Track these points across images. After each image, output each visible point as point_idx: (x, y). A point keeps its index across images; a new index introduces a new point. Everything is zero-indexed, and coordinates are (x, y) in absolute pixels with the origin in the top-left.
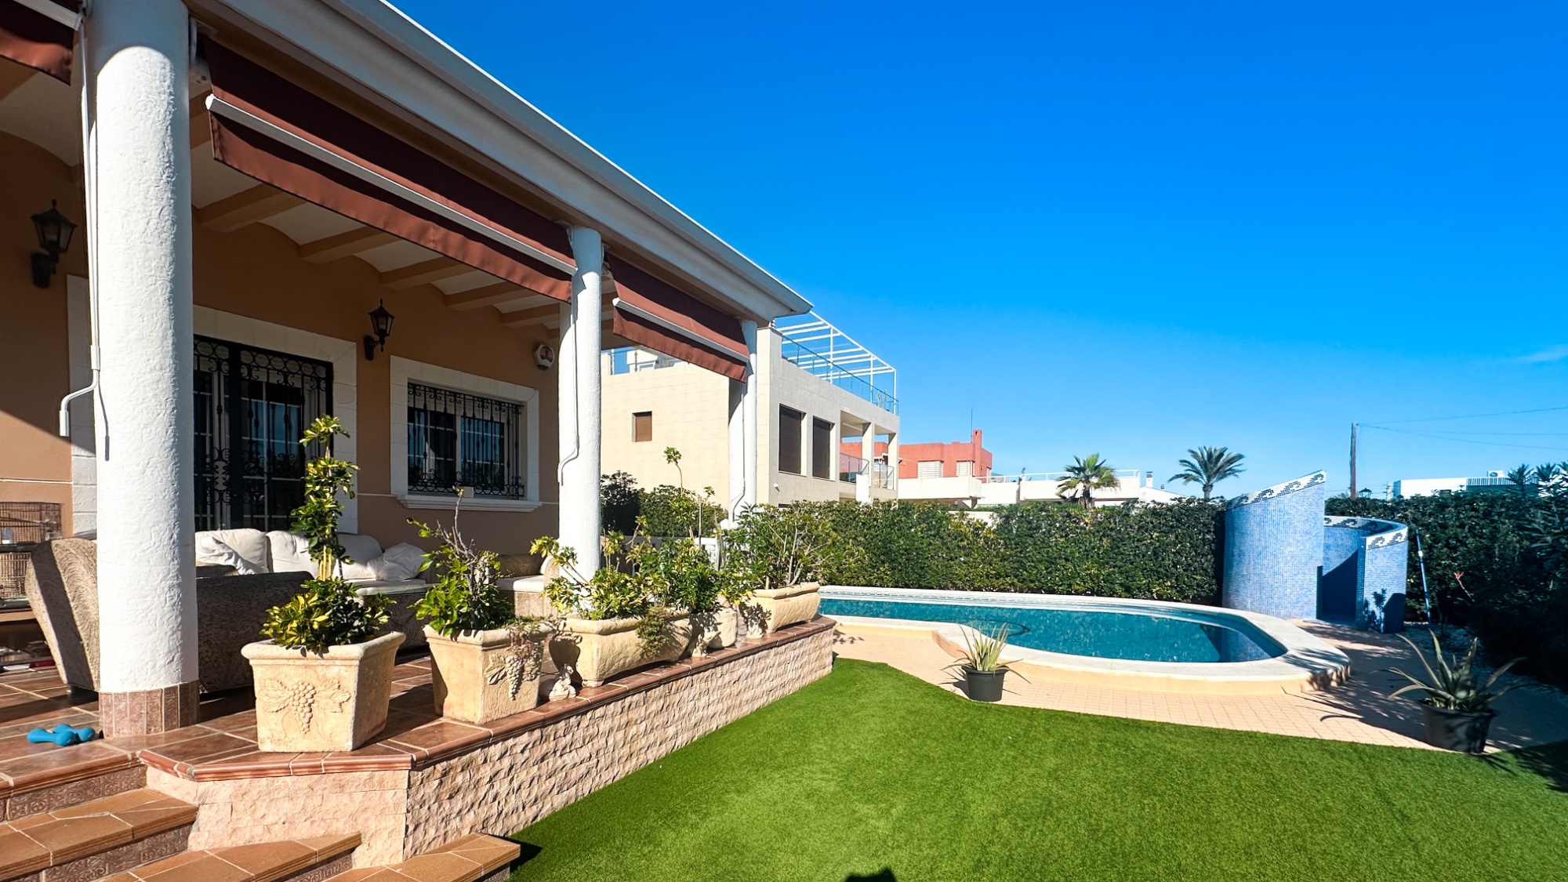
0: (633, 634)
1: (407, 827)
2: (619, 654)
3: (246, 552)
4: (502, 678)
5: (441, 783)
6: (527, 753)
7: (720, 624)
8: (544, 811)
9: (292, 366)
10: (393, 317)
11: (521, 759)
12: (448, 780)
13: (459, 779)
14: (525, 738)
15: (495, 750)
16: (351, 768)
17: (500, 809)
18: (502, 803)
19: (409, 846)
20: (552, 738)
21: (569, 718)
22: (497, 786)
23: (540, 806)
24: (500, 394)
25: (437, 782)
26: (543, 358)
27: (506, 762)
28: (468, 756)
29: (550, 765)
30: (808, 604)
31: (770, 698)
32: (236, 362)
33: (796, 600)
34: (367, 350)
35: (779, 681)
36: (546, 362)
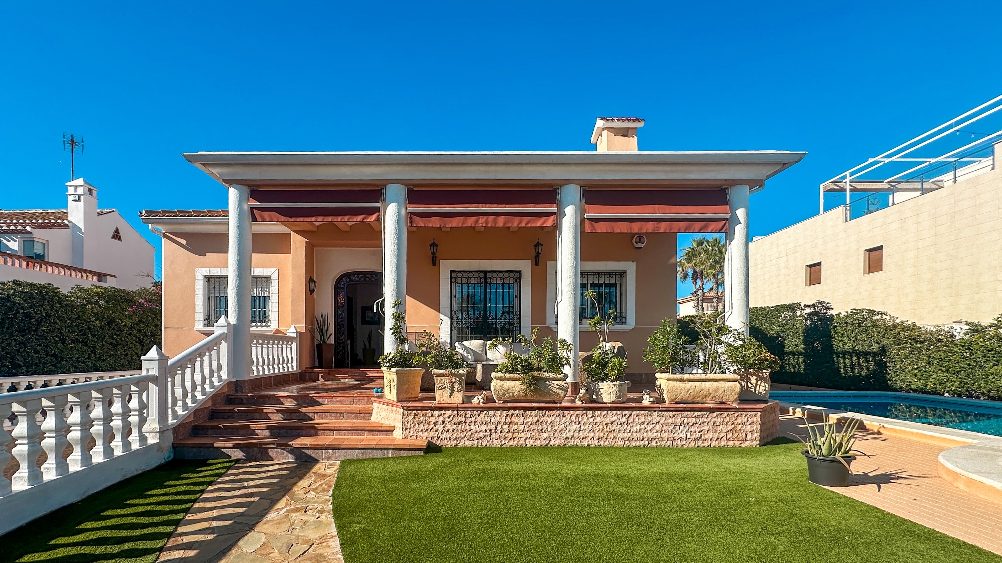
0: (518, 383)
1: (403, 428)
2: (507, 390)
3: (477, 349)
4: (444, 388)
5: (415, 418)
6: (451, 419)
7: (602, 389)
8: (460, 444)
9: (506, 275)
10: (542, 245)
11: (448, 420)
12: (417, 418)
13: (422, 418)
14: (450, 412)
15: (436, 413)
16: (393, 405)
17: (439, 436)
18: (440, 434)
19: (403, 435)
20: (464, 416)
21: (474, 411)
22: (438, 427)
23: (459, 442)
24: (608, 269)
25: (413, 417)
26: (637, 243)
27: (441, 419)
28: (425, 412)
29: (463, 427)
30: (717, 389)
31: (654, 444)
32: (486, 278)
33: (698, 384)
34: (536, 262)
35: (666, 435)
36: (639, 245)
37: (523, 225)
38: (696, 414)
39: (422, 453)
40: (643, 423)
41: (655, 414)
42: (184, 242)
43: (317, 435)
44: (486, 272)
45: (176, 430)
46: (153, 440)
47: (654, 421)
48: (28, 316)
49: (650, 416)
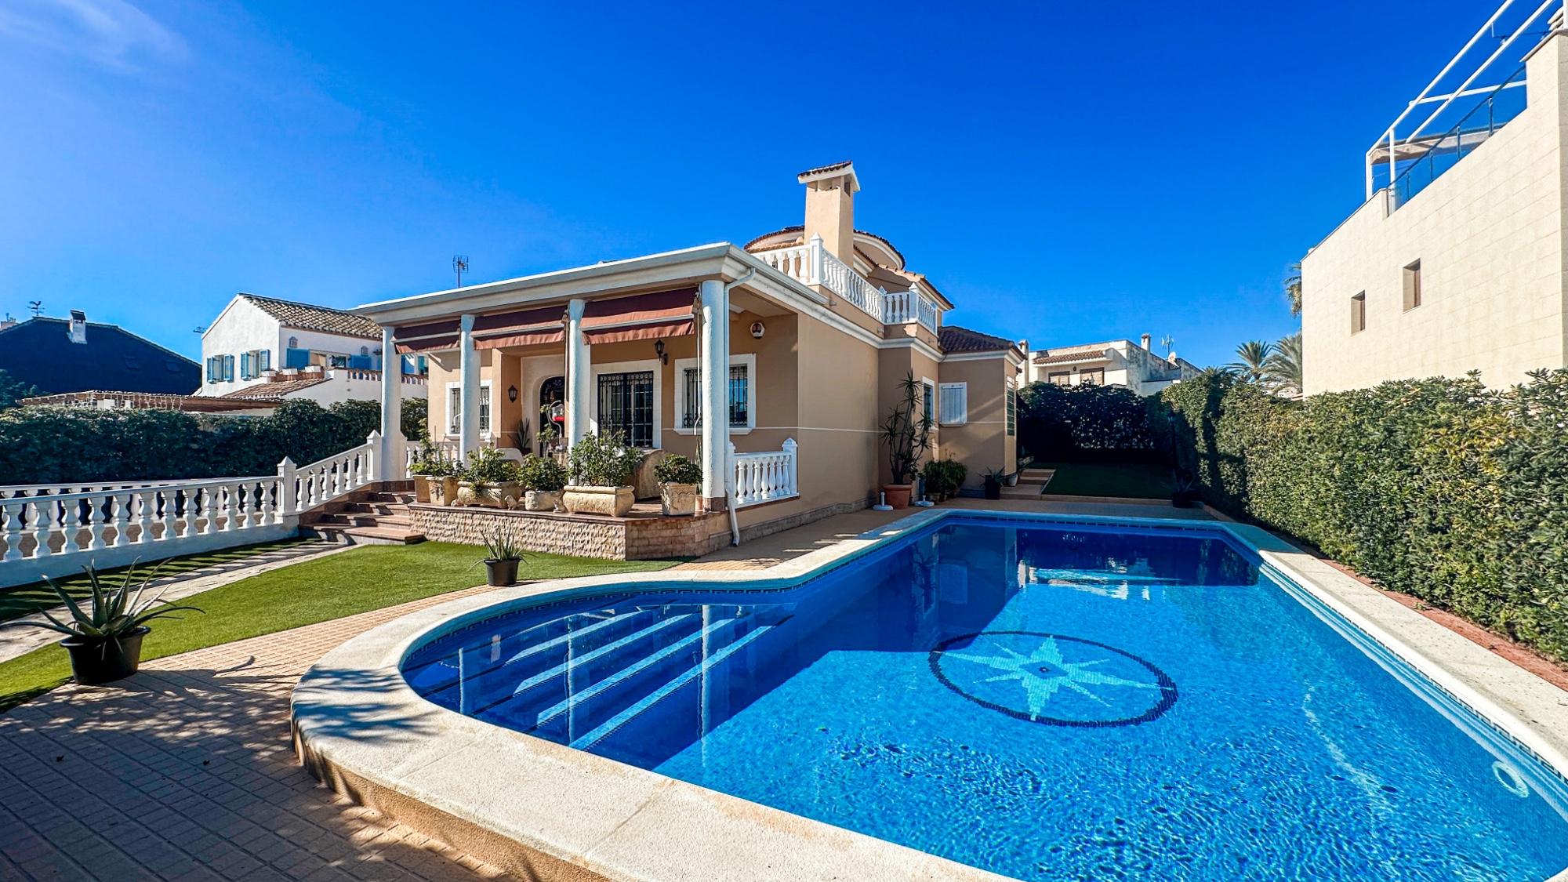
5: (415, 516)
8: (439, 540)
11: (432, 519)
12: (417, 516)
13: (419, 516)
14: (432, 513)
15: (426, 513)
18: (429, 530)
20: (440, 516)
21: (445, 512)
22: (427, 524)
23: (438, 537)
26: (754, 332)
27: (428, 518)
28: (420, 511)
29: (440, 525)
30: (598, 501)
31: (551, 551)
32: (625, 380)
33: (585, 495)
34: (665, 362)
35: (559, 543)
36: (756, 334)
37: (543, 342)
38: (579, 524)
39: (404, 543)
40: (544, 530)
41: (552, 522)
42: (439, 360)
43: (376, 526)
44: (625, 375)
45: (302, 516)
46: (279, 521)
47: (551, 529)
48: (348, 428)
49: (549, 524)
